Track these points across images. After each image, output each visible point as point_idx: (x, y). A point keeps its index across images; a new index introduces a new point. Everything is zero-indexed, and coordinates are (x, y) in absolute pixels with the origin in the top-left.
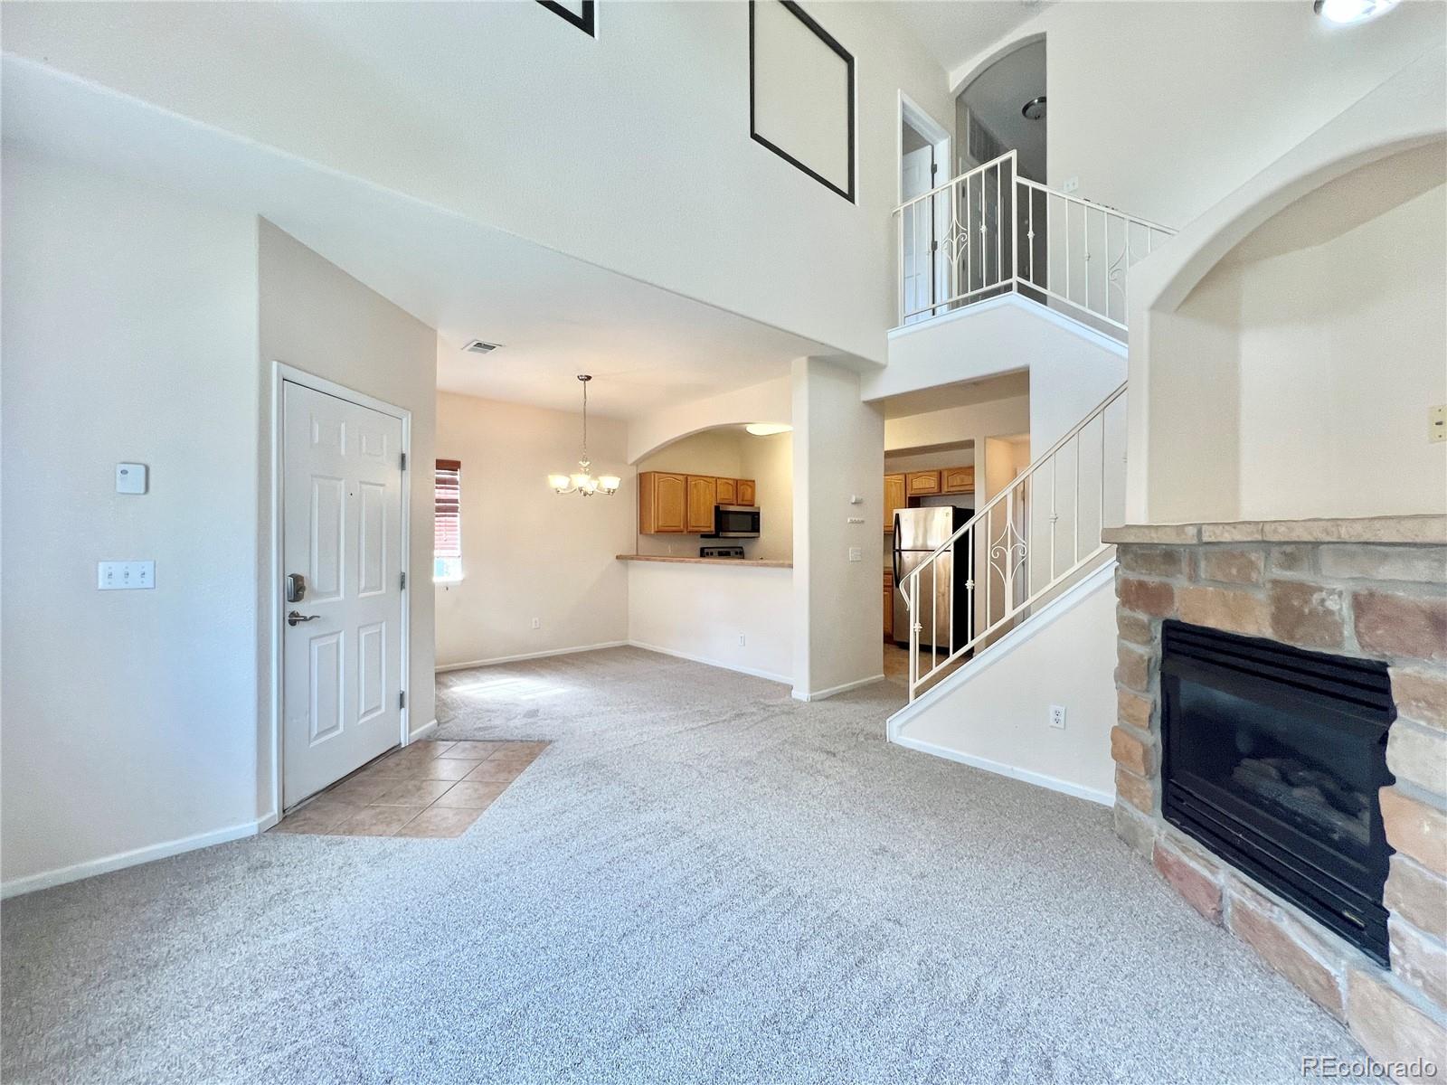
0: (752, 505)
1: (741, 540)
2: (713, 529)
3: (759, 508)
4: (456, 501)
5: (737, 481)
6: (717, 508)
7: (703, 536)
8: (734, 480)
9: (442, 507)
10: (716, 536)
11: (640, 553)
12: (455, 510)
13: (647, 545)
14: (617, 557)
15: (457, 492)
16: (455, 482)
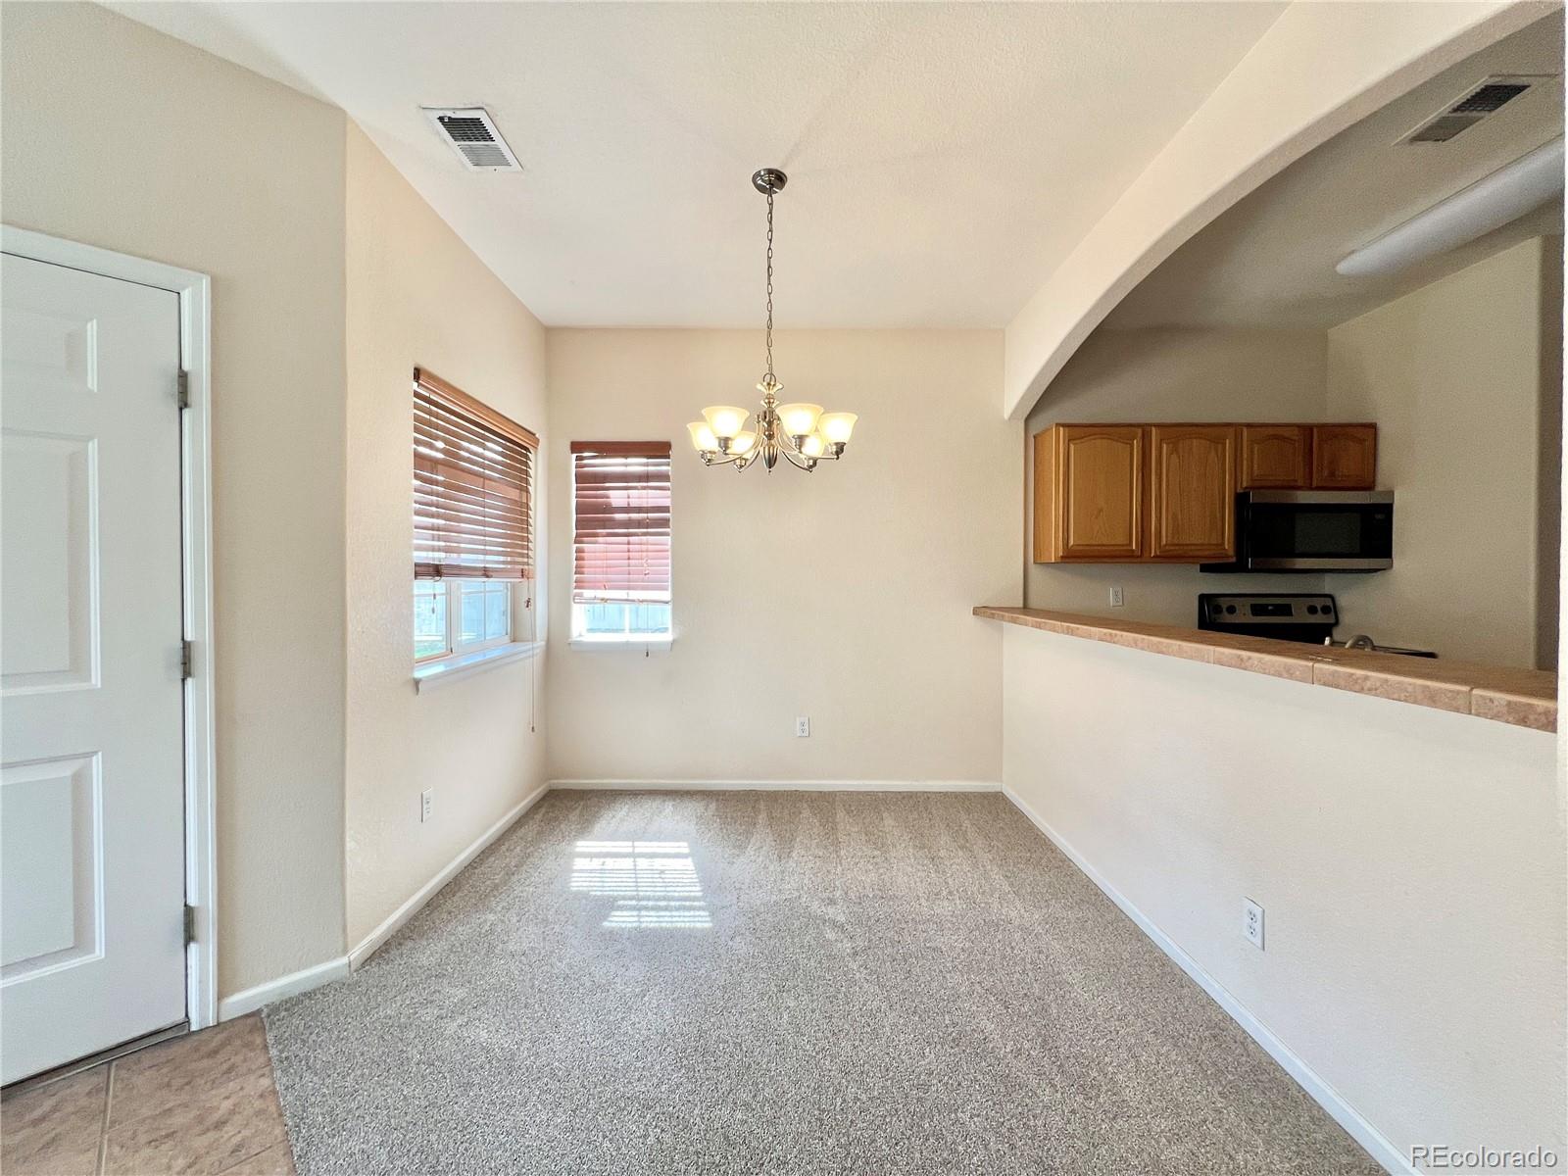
0: (1370, 487)
1: (1328, 577)
2: (1228, 545)
3: (1391, 493)
4: (665, 509)
5: (1307, 430)
6: (1241, 499)
7: (1205, 568)
8: (1298, 426)
9: (643, 520)
10: (1237, 567)
11: (1034, 603)
12: (665, 523)
13: (1050, 587)
14: (976, 611)
15: (669, 493)
16: (664, 477)
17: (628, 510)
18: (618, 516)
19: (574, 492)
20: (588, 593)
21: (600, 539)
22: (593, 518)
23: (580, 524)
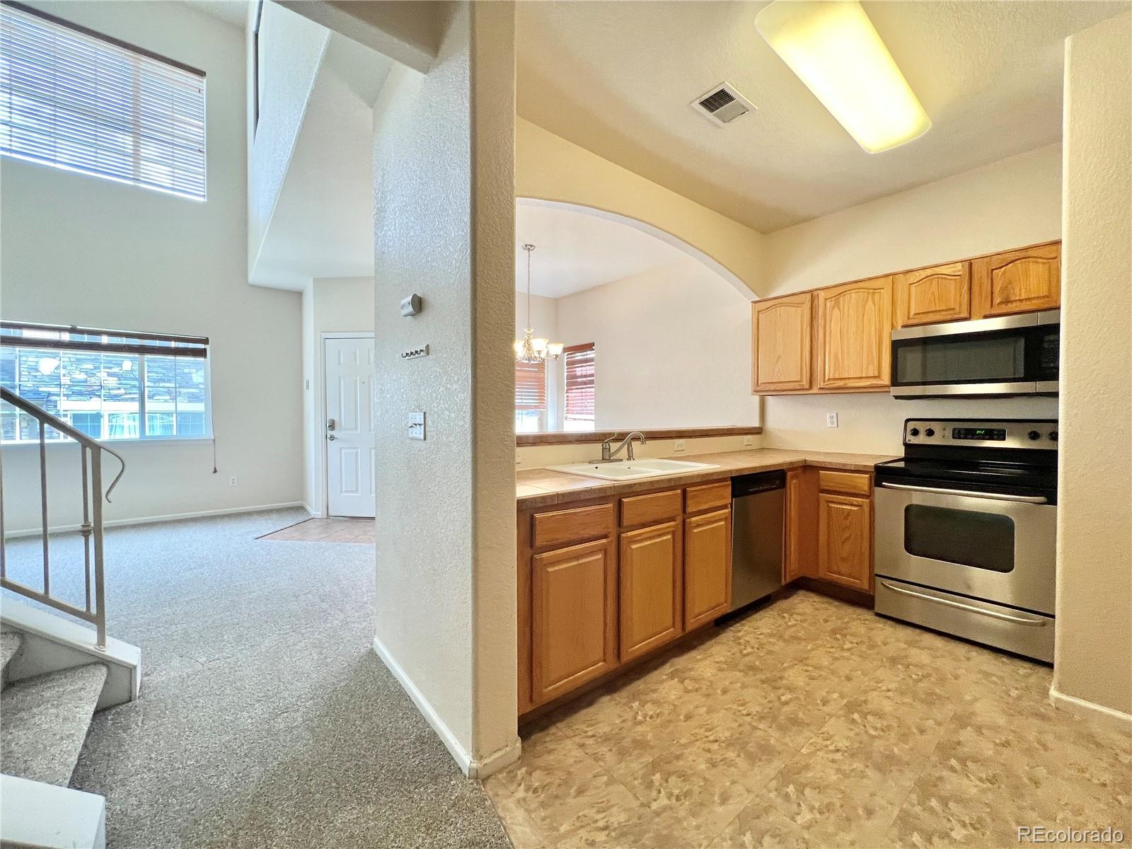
4: (592, 375)
9: (587, 381)
12: (592, 382)
15: (594, 367)
16: (591, 360)
17: (582, 376)
18: (579, 380)
19: (566, 370)
20: (569, 416)
21: (573, 391)
22: (573, 382)
23: (568, 384)
